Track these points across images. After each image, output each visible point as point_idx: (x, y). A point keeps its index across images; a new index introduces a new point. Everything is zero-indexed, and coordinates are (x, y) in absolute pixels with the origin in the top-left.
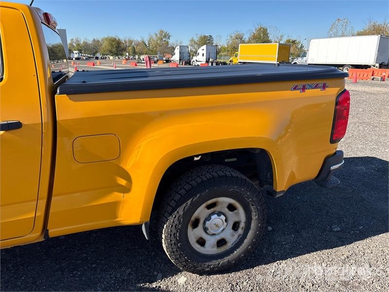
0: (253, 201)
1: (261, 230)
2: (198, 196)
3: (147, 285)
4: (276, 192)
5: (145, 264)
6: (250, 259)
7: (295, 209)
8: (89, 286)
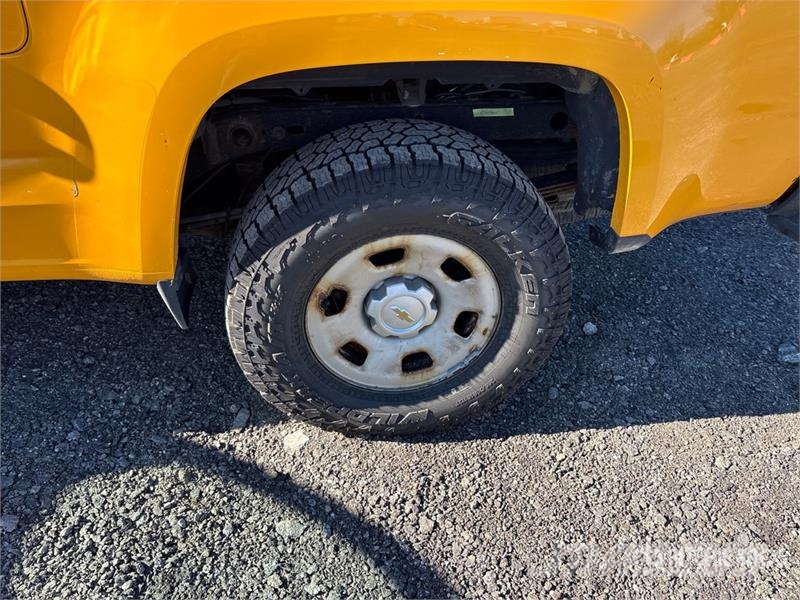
0: (528, 259)
1: (543, 345)
2: (333, 220)
3: (200, 438)
4: (616, 237)
5: (214, 379)
6: (504, 411)
7: (684, 281)
8: (56, 413)
